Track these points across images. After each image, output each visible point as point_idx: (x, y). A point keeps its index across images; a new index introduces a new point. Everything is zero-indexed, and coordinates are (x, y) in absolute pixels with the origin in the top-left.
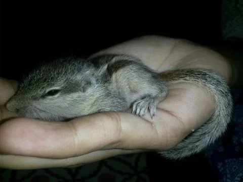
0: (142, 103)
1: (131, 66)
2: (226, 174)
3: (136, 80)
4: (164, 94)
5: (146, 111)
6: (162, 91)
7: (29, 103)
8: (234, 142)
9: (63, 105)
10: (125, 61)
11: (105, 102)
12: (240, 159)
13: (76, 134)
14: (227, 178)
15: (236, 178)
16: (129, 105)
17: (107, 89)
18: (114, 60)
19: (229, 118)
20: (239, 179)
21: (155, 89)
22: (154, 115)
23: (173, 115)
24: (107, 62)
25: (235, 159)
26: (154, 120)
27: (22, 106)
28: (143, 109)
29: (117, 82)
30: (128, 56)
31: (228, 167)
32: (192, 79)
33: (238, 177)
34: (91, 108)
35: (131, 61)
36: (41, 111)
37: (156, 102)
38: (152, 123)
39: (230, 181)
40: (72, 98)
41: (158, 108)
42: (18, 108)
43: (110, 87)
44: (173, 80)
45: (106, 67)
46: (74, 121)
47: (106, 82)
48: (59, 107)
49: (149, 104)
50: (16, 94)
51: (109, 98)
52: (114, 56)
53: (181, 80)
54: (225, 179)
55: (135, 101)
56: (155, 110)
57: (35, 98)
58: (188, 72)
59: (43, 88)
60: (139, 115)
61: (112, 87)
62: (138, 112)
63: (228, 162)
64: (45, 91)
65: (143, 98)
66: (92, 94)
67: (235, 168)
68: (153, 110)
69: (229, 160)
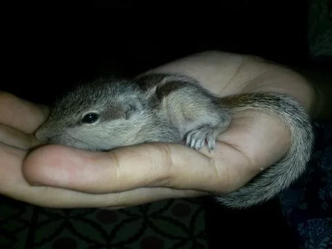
0: (198, 133)
1: (185, 88)
2: (308, 239)
3: (191, 105)
4: (227, 123)
5: (203, 144)
6: (223, 120)
7: (63, 131)
8: (321, 196)
9: (102, 134)
10: (178, 82)
11: (153, 132)
12: (328, 219)
13: (118, 166)
14: (309, 243)
15: (321, 244)
16: (182, 136)
17: (155, 116)
18: (164, 81)
19: (309, 155)
20: (325, 245)
21: (215, 117)
22: (212, 148)
23: (236, 149)
24: (156, 84)
25: (321, 219)
26: (212, 154)
27: (54, 134)
28: (199, 141)
29: (168, 107)
30: (182, 77)
31: (311, 230)
32: (262, 105)
33: (324, 242)
34: (136, 138)
35: (186, 83)
36: (76, 140)
37: (216, 134)
38: (209, 158)
39: (313, 247)
40: (113, 126)
41: (217, 141)
42: (50, 137)
43: (159, 114)
44: (239, 106)
45: (154, 89)
46: (116, 151)
47: (154, 107)
48: (97, 136)
49: (207, 134)
50: (47, 121)
51: (157, 127)
52: (164, 76)
53: (249, 107)
54: (306, 245)
55: (190, 132)
56: (214, 143)
57: (70, 126)
58: (256, 96)
59: (79, 112)
60: (194, 148)
61: (162, 113)
62: (192, 145)
63: (311, 223)
64: (81, 116)
65: (199, 128)
66: (137, 121)
67: (320, 231)
68: (212, 143)
69: (313, 220)
